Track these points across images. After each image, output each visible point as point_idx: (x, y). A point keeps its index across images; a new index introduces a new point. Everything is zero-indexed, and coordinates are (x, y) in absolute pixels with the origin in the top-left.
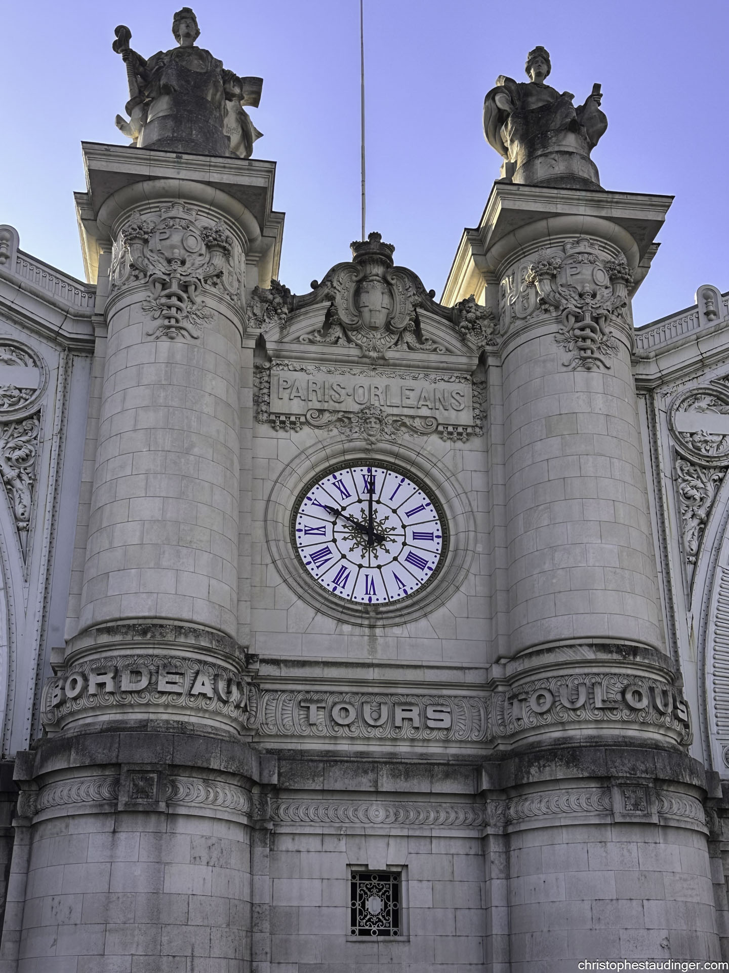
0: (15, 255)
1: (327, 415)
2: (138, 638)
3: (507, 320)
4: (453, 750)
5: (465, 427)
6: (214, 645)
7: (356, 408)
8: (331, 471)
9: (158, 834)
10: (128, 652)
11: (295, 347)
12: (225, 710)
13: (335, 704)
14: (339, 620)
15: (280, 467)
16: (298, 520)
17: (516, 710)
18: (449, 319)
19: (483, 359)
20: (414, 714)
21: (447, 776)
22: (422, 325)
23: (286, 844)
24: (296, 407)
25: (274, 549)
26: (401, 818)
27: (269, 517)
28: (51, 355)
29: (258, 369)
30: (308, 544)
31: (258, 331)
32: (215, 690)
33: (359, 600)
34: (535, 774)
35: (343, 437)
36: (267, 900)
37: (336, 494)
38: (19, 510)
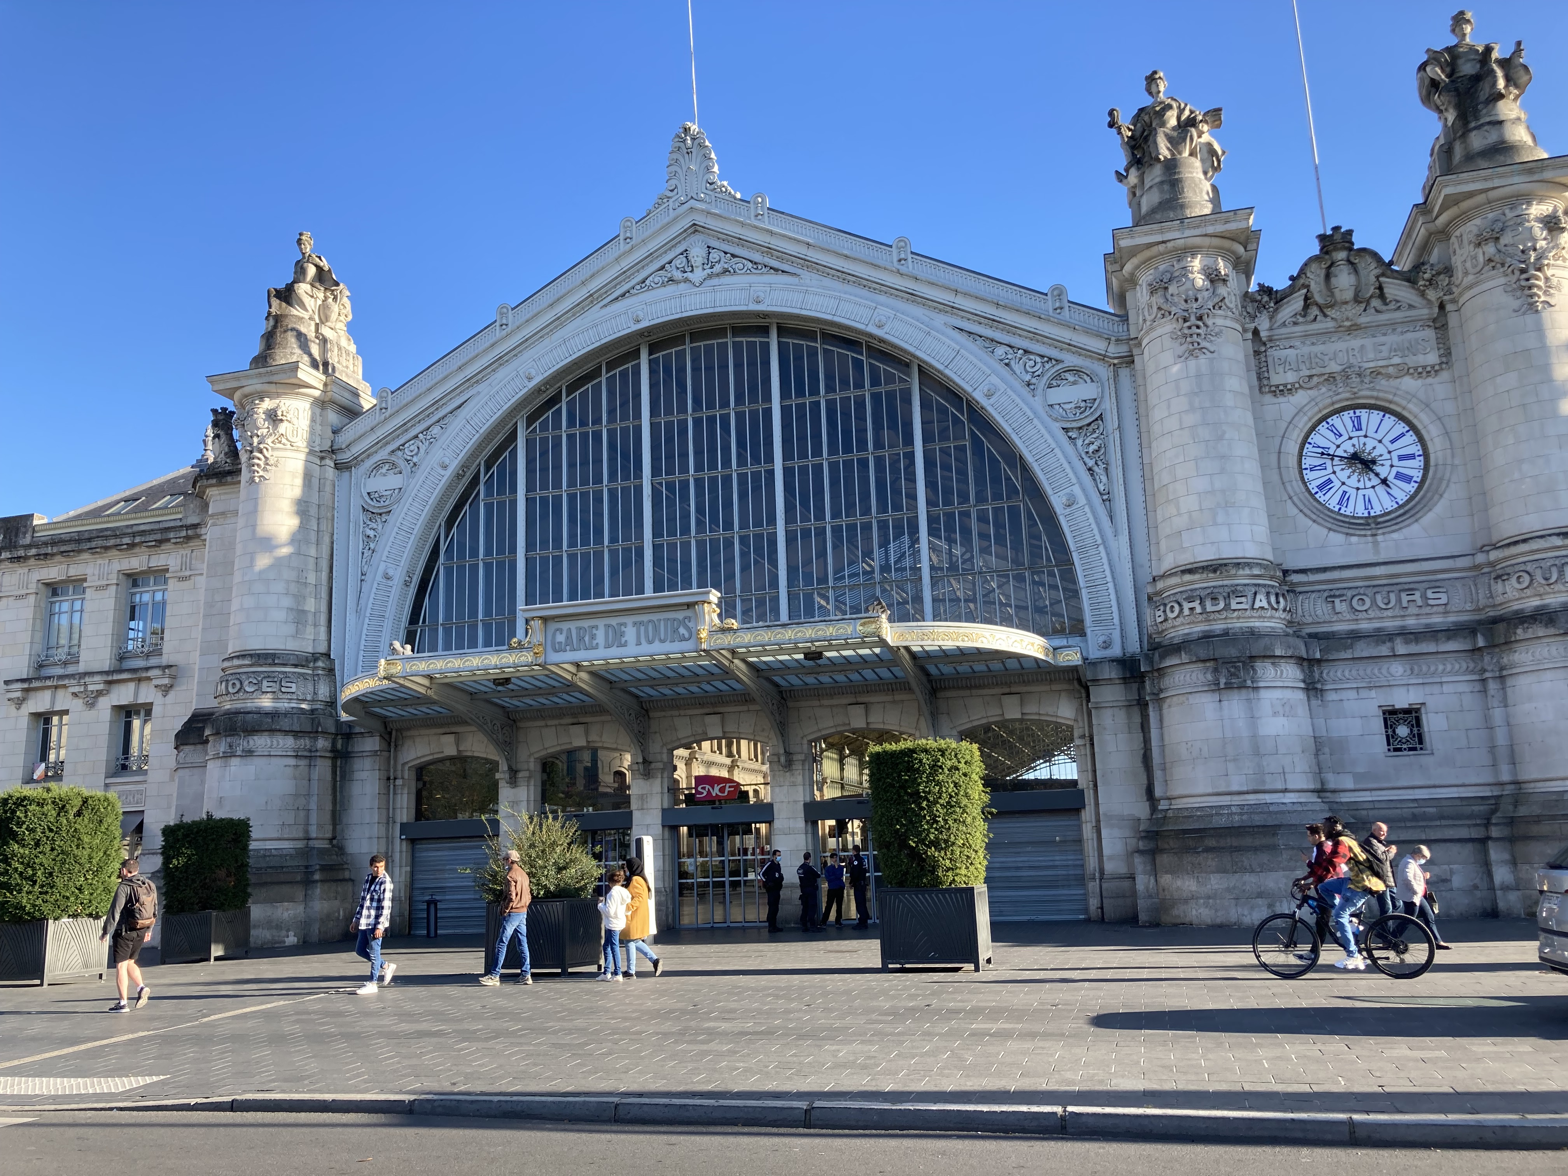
0: (1067, 305)
1: (1315, 378)
2: (1211, 575)
3: (1460, 275)
4: (1452, 618)
5: (1433, 367)
6: (1262, 572)
7: (1338, 368)
8: (1324, 419)
9: (1248, 700)
10: (1205, 585)
11: (1283, 330)
12: (1277, 615)
13: (1353, 597)
14: (1347, 534)
15: (1285, 425)
16: (1303, 461)
17: (1499, 587)
18: (1408, 280)
19: (1442, 307)
20: (1417, 596)
21: (1449, 639)
22: (1386, 290)
23: (1331, 696)
24: (1291, 377)
25: (1289, 488)
26: (1416, 671)
27: (1282, 465)
28: (1103, 371)
29: (1257, 353)
30: (1314, 479)
31: (1252, 326)
32: (1269, 603)
33: (1360, 515)
34: (1520, 633)
35: (1331, 393)
36: (1325, 734)
37: (1331, 436)
38: (1102, 488)
